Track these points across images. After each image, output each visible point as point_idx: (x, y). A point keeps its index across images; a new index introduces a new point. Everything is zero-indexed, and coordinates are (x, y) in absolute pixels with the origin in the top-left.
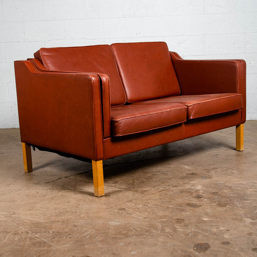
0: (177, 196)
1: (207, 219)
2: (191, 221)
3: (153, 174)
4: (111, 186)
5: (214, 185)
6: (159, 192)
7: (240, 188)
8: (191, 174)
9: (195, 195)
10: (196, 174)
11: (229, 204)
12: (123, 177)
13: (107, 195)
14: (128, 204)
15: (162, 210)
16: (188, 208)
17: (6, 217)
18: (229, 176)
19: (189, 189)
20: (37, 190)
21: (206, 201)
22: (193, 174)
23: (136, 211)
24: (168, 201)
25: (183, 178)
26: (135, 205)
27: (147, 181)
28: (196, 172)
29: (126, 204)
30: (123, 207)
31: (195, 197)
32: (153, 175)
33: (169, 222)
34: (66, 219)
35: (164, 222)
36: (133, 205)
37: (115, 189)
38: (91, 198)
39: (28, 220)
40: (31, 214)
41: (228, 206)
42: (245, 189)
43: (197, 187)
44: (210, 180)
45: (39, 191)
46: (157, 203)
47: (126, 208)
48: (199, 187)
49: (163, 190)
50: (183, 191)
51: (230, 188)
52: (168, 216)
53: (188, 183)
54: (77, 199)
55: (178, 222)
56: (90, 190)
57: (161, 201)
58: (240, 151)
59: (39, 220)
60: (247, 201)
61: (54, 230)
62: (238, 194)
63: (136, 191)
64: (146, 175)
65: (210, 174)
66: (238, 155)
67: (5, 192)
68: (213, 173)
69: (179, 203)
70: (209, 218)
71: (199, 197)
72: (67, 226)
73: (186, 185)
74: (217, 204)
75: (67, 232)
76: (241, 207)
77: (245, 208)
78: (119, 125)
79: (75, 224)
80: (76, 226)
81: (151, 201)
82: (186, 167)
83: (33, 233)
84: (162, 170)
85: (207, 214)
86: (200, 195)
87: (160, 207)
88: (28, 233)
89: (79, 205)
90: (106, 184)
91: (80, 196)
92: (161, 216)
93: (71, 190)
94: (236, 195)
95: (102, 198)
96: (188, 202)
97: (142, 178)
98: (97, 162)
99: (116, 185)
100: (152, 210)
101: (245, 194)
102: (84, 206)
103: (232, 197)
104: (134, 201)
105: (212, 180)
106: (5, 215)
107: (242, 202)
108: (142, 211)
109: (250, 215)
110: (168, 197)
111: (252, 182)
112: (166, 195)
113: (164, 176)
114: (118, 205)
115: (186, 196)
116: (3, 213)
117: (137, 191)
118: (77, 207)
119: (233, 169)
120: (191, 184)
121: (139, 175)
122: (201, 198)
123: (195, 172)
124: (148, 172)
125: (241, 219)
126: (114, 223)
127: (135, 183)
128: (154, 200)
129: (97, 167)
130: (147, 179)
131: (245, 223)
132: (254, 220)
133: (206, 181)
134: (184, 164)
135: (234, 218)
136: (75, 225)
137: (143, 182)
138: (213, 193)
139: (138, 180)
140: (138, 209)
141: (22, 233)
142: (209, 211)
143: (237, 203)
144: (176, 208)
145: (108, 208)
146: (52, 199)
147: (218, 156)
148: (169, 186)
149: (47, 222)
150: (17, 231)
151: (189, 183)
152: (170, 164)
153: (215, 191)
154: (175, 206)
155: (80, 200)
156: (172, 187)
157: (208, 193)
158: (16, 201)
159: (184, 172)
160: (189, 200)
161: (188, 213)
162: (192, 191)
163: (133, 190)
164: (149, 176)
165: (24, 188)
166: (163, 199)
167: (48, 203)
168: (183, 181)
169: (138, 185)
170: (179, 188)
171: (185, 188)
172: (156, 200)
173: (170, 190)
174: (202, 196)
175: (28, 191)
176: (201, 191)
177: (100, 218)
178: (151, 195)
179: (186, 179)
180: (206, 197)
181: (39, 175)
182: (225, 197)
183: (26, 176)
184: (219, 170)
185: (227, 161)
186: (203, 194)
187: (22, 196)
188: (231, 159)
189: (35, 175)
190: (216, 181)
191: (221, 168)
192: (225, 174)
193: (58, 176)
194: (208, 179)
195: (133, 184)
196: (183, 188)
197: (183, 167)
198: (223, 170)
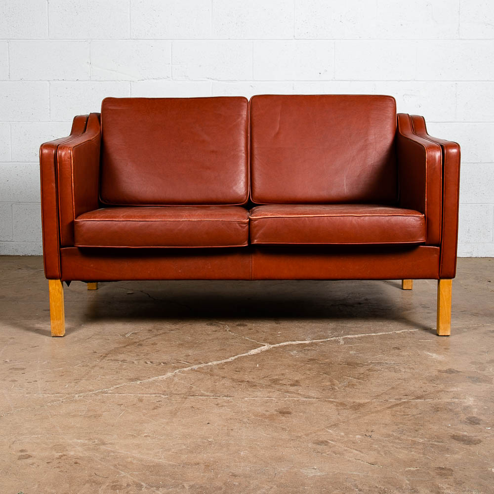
0: (428, 419)
2: (467, 474)
3: (368, 367)
4: (288, 392)
6: (389, 408)
8: (446, 371)
9: (465, 418)
10: (457, 371)
13: (284, 410)
14: (330, 431)
15: (404, 447)
16: (456, 445)
17: (89, 449)
19: (449, 404)
20: (139, 395)
21: (489, 431)
22: (450, 371)
23: (351, 448)
24: (412, 427)
25: (432, 380)
26: (347, 434)
27: (360, 382)
28: (457, 368)
29: (327, 432)
30: (323, 438)
31: (464, 423)
32: (369, 370)
33: (424, 474)
34: (212, 459)
35: (412, 473)
36: (343, 434)
37: (298, 398)
39: (134, 458)
40: (138, 446)
43: (465, 401)
44: (489, 386)
45: (143, 397)
46: (391, 433)
47: (329, 441)
48: (470, 401)
49: (397, 405)
50: (438, 408)
52: (419, 461)
53: (444, 391)
54: (225, 416)
55: (441, 475)
57: (396, 427)
59: (156, 460)
61: (192, 483)
63: (342, 404)
64: (356, 369)
65: (485, 373)
67: (73, 395)
69: (435, 434)
71: (473, 422)
72: (217, 474)
73: (441, 395)
75: (221, 488)
79: (232, 471)
80: (235, 476)
81: (377, 426)
82: (434, 356)
83: (152, 487)
84: (385, 360)
86: (474, 417)
87: (397, 441)
88: (141, 486)
89: (232, 430)
90: (277, 387)
92: (404, 461)
96: (453, 432)
97: (349, 377)
99: (297, 391)
100: (384, 446)
102: (242, 432)
104: (342, 425)
105: (492, 386)
106: (84, 445)
108: (364, 449)
110: (409, 420)
112: (405, 415)
113: (393, 374)
114: (311, 433)
115: (445, 419)
116: (79, 441)
117: (344, 404)
118: (228, 435)
120: (451, 394)
122: (478, 425)
123: (455, 367)
124: (357, 364)
126: (312, 473)
127: (336, 388)
128: (384, 426)
130: (358, 379)
133: (481, 388)
134: (429, 350)
136: (233, 473)
137: (352, 385)
139: (341, 381)
140: (353, 444)
141: (128, 485)
144: (432, 444)
145: (292, 440)
146: (174, 414)
148: (406, 395)
149: (175, 465)
150: (118, 481)
151: (448, 392)
154: (429, 441)
155: (231, 419)
156: (413, 399)
157: (490, 414)
158: (100, 416)
159: (432, 366)
160: (455, 429)
161: (456, 456)
162: (458, 409)
163: (335, 402)
164: (363, 374)
165: (112, 388)
166: (401, 423)
167: (167, 423)
168: (434, 387)
169: (342, 390)
170: (429, 401)
171: (440, 400)
172: (386, 424)
173: (412, 405)
174: (480, 420)
175: (120, 395)
176: (476, 410)
177: (280, 459)
178: (374, 414)
179: (438, 382)
180: (487, 423)
181: (136, 362)
183: (108, 362)
186: (480, 415)
187: (110, 405)
189: (127, 360)
193: (173, 365)
194: (483, 384)
195: (333, 389)
196: (437, 401)
197: (428, 355)
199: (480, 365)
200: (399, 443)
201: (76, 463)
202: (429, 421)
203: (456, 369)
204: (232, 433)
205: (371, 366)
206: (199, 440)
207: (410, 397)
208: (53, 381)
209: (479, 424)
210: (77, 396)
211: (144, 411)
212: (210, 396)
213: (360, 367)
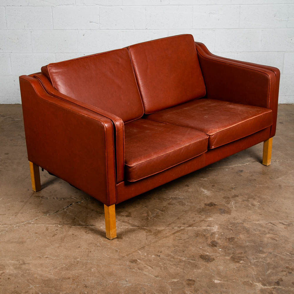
0: (191, 242)
1: (218, 282)
2: (202, 284)
3: (169, 201)
4: (123, 222)
5: (231, 225)
6: (173, 234)
7: (257, 233)
8: (209, 204)
9: (210, 241)
10: (215, 204)
11: (242, 258)
12: (137, 206)
13: (119, 236)
14: (140, 252)
15: (175, 264)
16: (201, 262)
17: (15, 268)
18: (250, 210)
19: (205, 230)
20: (47, 225)
21: (220, 252)
22: (211, 205)
23: (148, 265)
24: (182, 249)
25: (201, 211)
26: (148, 254)
27: (162, 214)
29: (138, 253)
30: (135, 258)
31: (209, 245)
32: (169, 204)
33: (180, 284)
34: (77, 274)
35: (174, 283)
36: (146, 254)
37: (128, 226)
38: (102, 240)
39: (38, 274)
40: (41, 265)
41: (241, 262)
42: (263, 234)
43: (213, 228)
44: (229, 216)
45: (49, 226)
46: (170, 253)
47: (138, 260)
48: (215, 229)
49: (178, 231)
50: (198, 234)
51: (247, 231)
52: (180, 274)
53: (204, 220)
54: (88, 241)
55: (188, 284)
56: (101, 227)
57: (174, 249)
58: (266, 166)
59: (49, 276)
60: (261, 255)
62: (254, 242)
63: (150, 231)
64: (162, 203)
65: (229, 206)
66: (264, 173)
68: (233, 203)
69: (193, 254)
70: (220, 281)
71: (214, 245)
72: (77, 286)
73: (202, 223)
74: (231, 257)
76: (254, 264)
77: (258, 266)
79: (86, 283)
80: (86, 287)
81: (164, 248)
82: (206, 192)
84: (179, 196)
85: (219, 274)
86: (215, 241)
87: (172, 259)
89: (90, 252)
90: (119, 217)
91: (92, 236)
92: (172, 275)
93: (82, 225)
94: (252, 244)
95: (113, 241)
96: (201, 252)
97: (157, 209)
98: (109, 207)
99: (129, 220)
100: (164, 264)
101: (261, 243)
102: (95, 253)
103: (247, 246)
104: (147, 248)
105: (230, 216)
106: (14, 264)
107: (257, 255)
108: (154, 265)
109: (262, 278)
110: (181, 244)
111: (272, 222)
112: (180, 239)
113: (181, 207)
114: (130, 254)
115: (200, 243)
116: (12, 262)
117: (151, 231)
118: (88, 256)
119: (254, 199)
120: (208, 223)
121: (154, 202)
123: (214, 201)
124: (164, 199)
125: (252, 284)
126: (125, 284)
127: (149, 218)
128: (168, 248)
130: (162, 211)
131: (255, 289)
132: (264, 285)
133: (224, 218)
134: (204, 187)
135: (245, 282)
136: (86, 285)
137: (157, 216)
138: (229, 239)
139: (153, 213)
140: (149, 262)
142: (221, 268)
143: (251, 257)
144: (189, 262)
145: (119, 259)
146: (63, 240)
147: (242, 174)
148: (184, 224)
149: (58, 279)
150: (28, 292)
151: (206, 221)
152: (188, 186)
153: (231, 236)
154: (188, 259)
155: (91, 243)
156: (187, 227)
157: (223, 239)
158: (25, 242)
159: (202, 200)
160: (203, 250)
161: (200, 271)
162: (208, 235)
163: (147, 229)
164: (165, 207)
165: (33, 220)
166: (177, 246)
167: (58, 247)
168: (199, 217)
169: (152, 220)
170: (195, 229)
171: (200, 228)
172: (169, 247)
173: (185, 231)
174: (217, 243)
175: (37, 225)
176: (217, 235)
177: (111, 274)
178: (165, 239)
179: (203, 213)
180: (220, 246)
181: (49, 198)
182: (240, 247)
183: (34, 198)
184: (239, 199)
185: (250, 182)
186: (218, 240)
187: (31, 234)
188: (255, 180)
189: (44, 196)
190: (234, 218)
191: (242, 196)
192: (245, 207)
193: (68, 200)
194: (226, 215)
195: (148, 219)
196: (199, 228)
197: (202, 192)
198: (244, 199)
199: (227, 199)
200: (173, 261)
201: (9, 279)
202: (191, 244)
203: (214, 203)
204: (90, 255)
205: (170, 200)
206: (73, 260)
207: (186, 226)
208: (4, 215)
209: (216, 246)
210: (15, 226)
211: (48, 238)
212: (83, 225)
213: (165, 201)
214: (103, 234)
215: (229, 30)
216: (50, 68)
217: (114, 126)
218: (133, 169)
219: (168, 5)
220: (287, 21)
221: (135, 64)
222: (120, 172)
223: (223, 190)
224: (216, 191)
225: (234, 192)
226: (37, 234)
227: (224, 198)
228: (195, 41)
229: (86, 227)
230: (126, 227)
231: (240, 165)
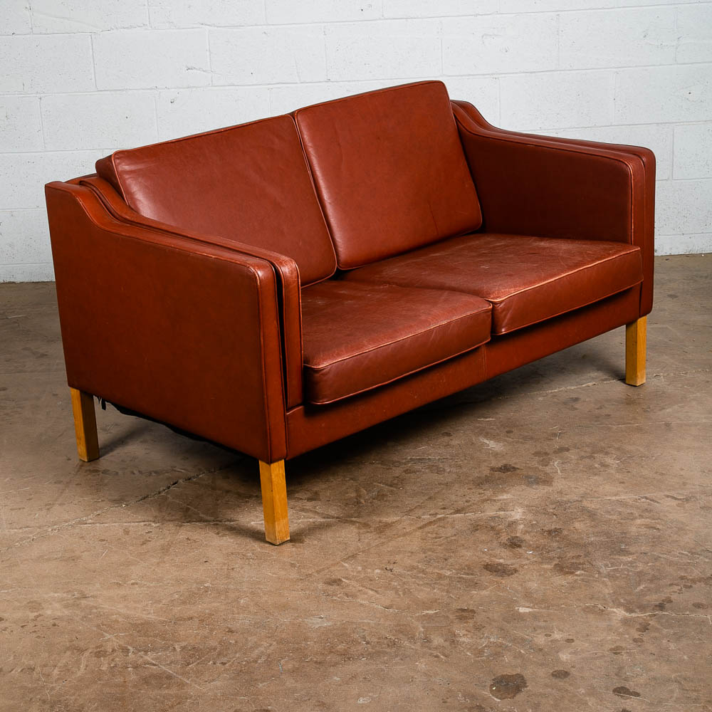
0: (463, 542)
1: (527, 610)
2: (490, 615)
3: (406, 467)
4: (303, 510)
5: (554, 506)
6: (420, 528)
7: (615, 517)
8: (501, 468)
9: (507, 538)
10: (514, 468)
11: (581, 566)
12: (331, 479)
13: (296, 538)
14: (346, 565)
15: (427, 584)
16: (487, 577)
17: (66, 606)
18: (596, 475)
19: (493, 518)
20: (125, 524)
21: (529, 557)
22: (506, 469)
23: (367, 588)
24: (442, 555)
25: (480, 483)
26: (365, 568)
27: (392, 491)
28: (516, 463)
29: (343, 566)
30: (337, 575)
31: (505, 545)
32: (406, 471)
33: (442, 619)
34: (207, 611)
35: (429, 617)
36: (360, 568)
37: (314, 518)
38: (257, 546)
39: (119, 614)
40: (125, 598)
41: (578, 572)
42: (628, 519)
43: (513, 513)
44: (547, 489)
45: (130, 526)
46: (416, 564)
47: (343, 580)
48: (517, 514)
49: (430, 523)
50: (478, 525)
51: (592, 515)
52: (440, 601)
53: (491, 500)
54: (226, 550)
55: (461, 618)
56: (252, 523)
57: (424, 555)
58: (635, 386)
59: (145, 616)
60: (624, 558)
61: (184, 644)
62: (607, 534)
63: (366, 525)
64: (390, 471)
65: (548, 469)
66: (629, 402)
67: (45, 528)
68: (556, 463)
69: (467, 563)
70: (531, 608)
71: (514, 544)
72: (212, 630)
73: (486, 505)
74: (556, 565)
75: (215, 649)
76: (608, 576)
77: (617, 577)
78: (325, 378)
79: (229, 626)
80: (232, 632)
81: (401, 556)
82: (492, 444)
83: (140, 651)
84: (429, 455)
85: (528, 596)
86: (517, 537)
87: (421, 575)
88: (128, 650)
89: (233, 569)
90: (292, 503)
91: (232, 540)
92: (424, 603)
93: (207, 521)
94: (603, 539)
95: (284, 547)
96: (486, 559)
97: (380, 483)
98: (272, 465)
99: (315, 507)
100: (404, 583)
101: (624, 535)
102: (245, 572)
103: (591, 543)
104: (361, 556)
105: (551, 489)
106: (62, 600)
107: (614, 559)
108: (381, 588)
109: (625, 600)
110: (440, 545)
111: (648, 495)
112: (436, 538)
113: (435, 477)
114: (323, 569)
115: (482, 542)
116: (56, 595)
117: (368, 525)
118: (228, 577)
119: (607, 453)
120: (499, 504)
121: (371, 471)
122: (518, 549)
123: (512, 462)
124: (394, 462)
125: (603, 611)
126: (318, 623)
127: (362, 501)
128: (409, 554)
129: (273, 477)
130: (391, 486)
131: (610, 620)
132: (631, 611)
133: (536, 493)
134: (487, 435)
135: (588, 607)
136: (230, 629)
137: (381, 496)
138: (550, 532)
139: (370, 490)
140: (370, 582)
141: (114, 650)
142: (534, 585)
143: (600, 564)
144: (460, 578)
145: (301, 579)
146: (165, 549)
147: (577, 406)
148: (444, 508)
149: (166, 621)
150: (102, 646)
151: (495, 500)
152: (448, 435)
153: (553, 527)
154: (457, 573)
155: (232, 554)
156: (451, 514)
157: (536, 532)
158: (79, 557)
159: (485, 461)
160: (490, 555)
161: (484, 593)
162: (501, 526)
163: (358, 522)
164: (397, 477)
165: (91, 516)
166: (430, 550)
167: (158, 563)
168: (479, 494)
169: (369, 504)
170: (470, 516)
171: (482, 514)
172: (412, 553)
173: (448, 522)
174: (522, 541)
175: (102, 525)
176: (522, 526)
177: (284, 607)
178: (402, 538)
179: (487, 486)
180: (530, 545)
181: (120, 472)
182: (576, 545)
183: (86, 474)
184: (572, 455)
185: (596, 421)
186: (524, 534)
187: (91, 542)
188: (609, 415)
189: (109, 470)
190: (560, 492)
191: (578, 448)
192: (585, 469)
193: (167, 474)
194: (541, 487)
195: (358, 502)
196: (479, 515)
197: (484, 444)
198: (583, 454)
199: (544, 457)
200: (422, 578)
201: (54, 625)
202: (463, 545)
203: (513, 465)
204: (233, 574)
205: (410, 465)
206: (195, 585)
207: (448, 511)
208: (20, 509)
209: (520, 546)
210: (50, 530)
211: (131, 548)
212: (210, 521)
213: (395, 466)
214: (258, 536)
215: (533, 74)
216: (118, 161)
217: (277, 275)
218: (323, 374)
219: (380, 19)
220: (677, 48)
221: (311, 150)
222: (295, 382)
223: (532, 438)
224: (517, 442)
225: (557, 443)
226: (104, 543)
227: (537, 454)
228: (451, 98)
229: (217, 524)
230: (311, 520)
231: (573, 388)
